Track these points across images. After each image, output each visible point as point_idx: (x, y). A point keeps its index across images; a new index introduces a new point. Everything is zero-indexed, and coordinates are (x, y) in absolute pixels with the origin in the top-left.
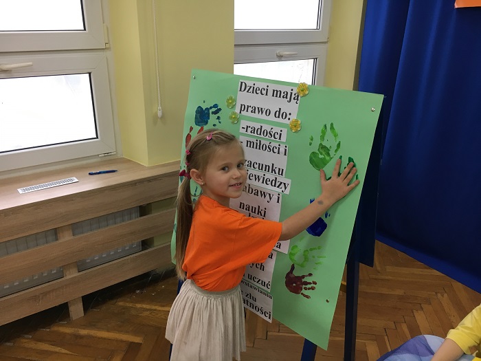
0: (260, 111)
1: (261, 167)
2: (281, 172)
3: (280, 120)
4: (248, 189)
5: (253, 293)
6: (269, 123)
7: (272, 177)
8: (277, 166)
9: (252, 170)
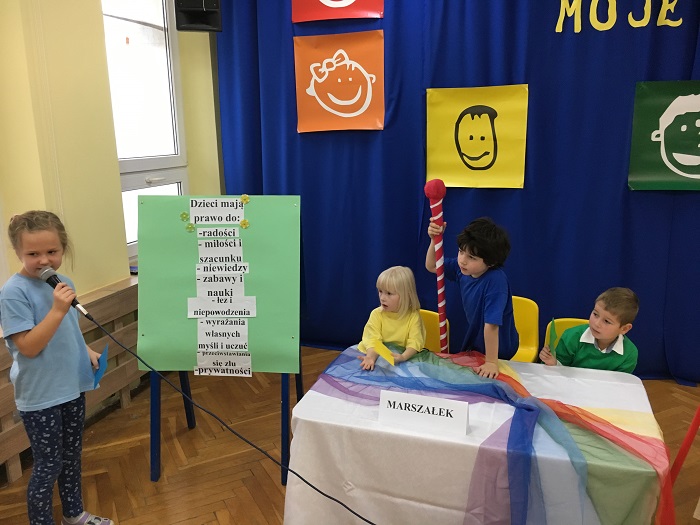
0: (214, 218)
1: (221, 259)
2: (239, 259)
3: (232, 222)
4: (214, 279)
5: (233, 359)
6: (223, 226)
7: (232, 264)
8: (235, 256)
9: (214, 264)
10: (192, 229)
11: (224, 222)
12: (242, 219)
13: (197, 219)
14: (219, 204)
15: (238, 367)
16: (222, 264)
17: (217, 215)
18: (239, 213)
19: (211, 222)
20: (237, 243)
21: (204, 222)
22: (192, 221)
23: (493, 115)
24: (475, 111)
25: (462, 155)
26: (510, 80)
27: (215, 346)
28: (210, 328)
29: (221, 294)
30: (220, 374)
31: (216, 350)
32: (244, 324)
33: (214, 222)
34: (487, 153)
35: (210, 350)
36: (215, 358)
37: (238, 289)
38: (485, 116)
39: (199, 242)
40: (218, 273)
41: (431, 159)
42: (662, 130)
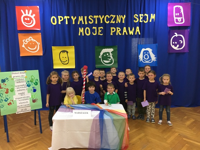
1: (21, 86)
3: (23, 77)
4: (20, 90)
5: (26, 108)
6: (21, 78)
7: (24, 86)
8: (24, 84)
9: (19, 87)
10: (13, 79)
11: (21, 77)
12: (25, 76)
13: (14, 77)
14: (19, 73)
15: (27, 110)
16: (21, 87)
17: (19, 76)
18: (25, 75)
19: (17, 77)
20: (25, 81)
21: (16, 77)
22: (13, 77)
23: (67, 52)
24: (63, 51)
25: (61, 61)
26: (70, 45)
27: (22, 106)
28: (20, 102)
29: (22, 93)
30: (23, 112)
31: (22, 107)
32: (28, 99)
33: (18, 77)
34: (67, 61)
35: (20, 107)
36: (21, 109)
37: (26, 92)
38: (66, 53)
39: (15, 82)
40: (20, 89)
41: (54, 62)
42: (101, 56)
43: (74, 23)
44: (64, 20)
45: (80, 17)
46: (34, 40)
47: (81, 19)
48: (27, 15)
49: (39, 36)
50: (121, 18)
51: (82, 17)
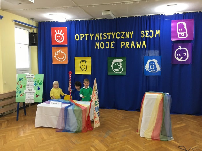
23: (86, 62)
24: (83, 61)
25: (81, 68)
26: (88, 56)
34: (85, 68)
42: (112, 65)
43: (91, 39)
44: (85, 37)
45: (96, 34)
46: (63, 52)
47: (97, 36)
48: (59, 33)
49: (66, 49)
50: (130, 34)
51: (98, 34)
